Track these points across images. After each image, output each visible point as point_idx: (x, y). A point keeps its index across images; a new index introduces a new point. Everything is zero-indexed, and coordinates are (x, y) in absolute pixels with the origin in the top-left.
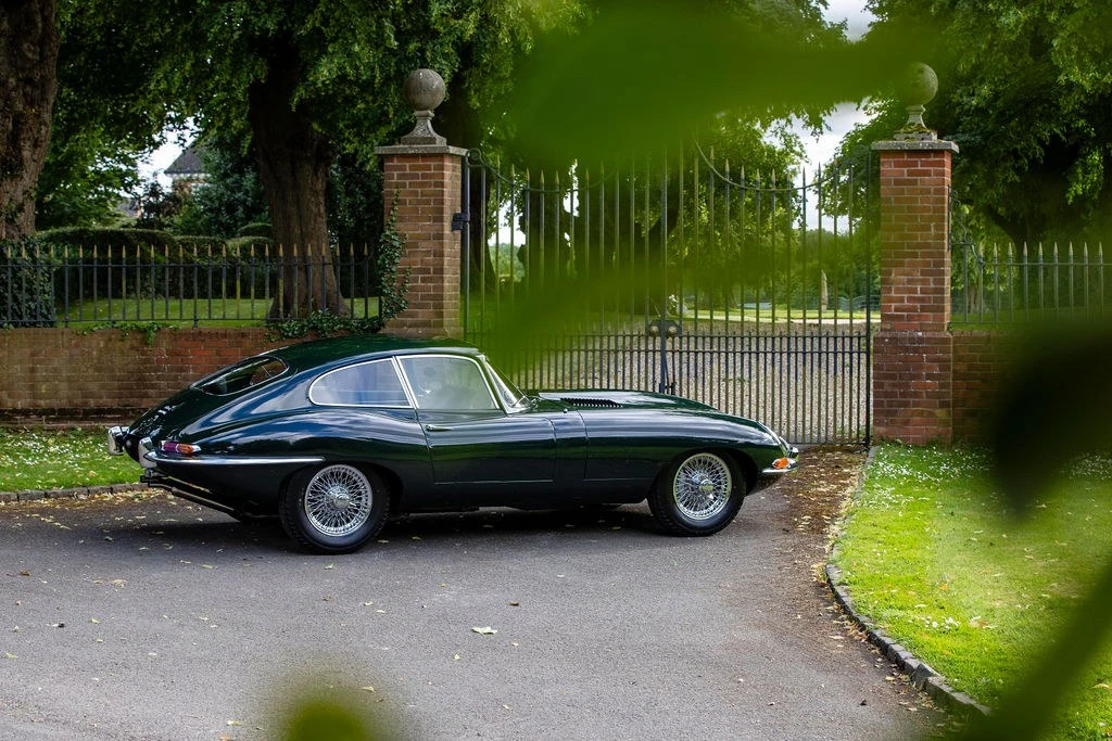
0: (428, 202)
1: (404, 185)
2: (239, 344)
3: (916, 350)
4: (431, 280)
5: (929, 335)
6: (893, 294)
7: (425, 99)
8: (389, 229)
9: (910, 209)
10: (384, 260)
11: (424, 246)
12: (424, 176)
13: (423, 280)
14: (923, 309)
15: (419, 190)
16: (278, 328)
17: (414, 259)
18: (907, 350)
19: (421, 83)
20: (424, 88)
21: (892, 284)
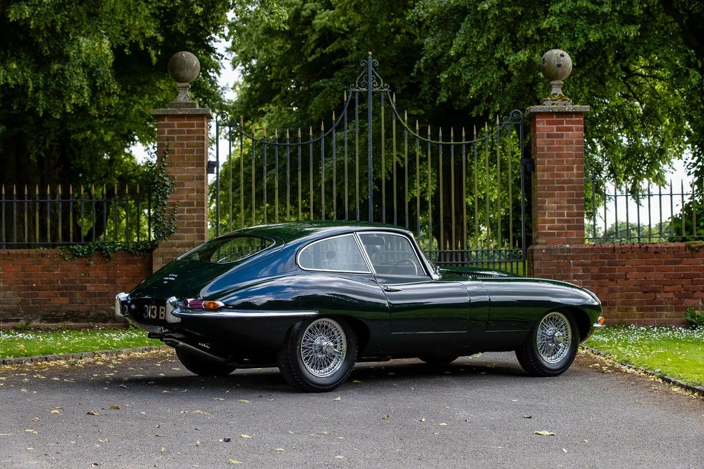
0: (192, 152)
1: (173, 139)
2: (40, 262)
3: (565, 258)
4: (195, 211)
5: (574, 246)
6: (547, 218)
7: (187, 73)
8: (162, 172)
9: (558, 155)
10: (157, 196)
11: (188, 185)
12: (189, 132)
13: (189, 211)
14: (569, 228)
15: (185, 142)
16: (70, 250)
17: (180, 195)
18: (558, 258)
19: (184, 62)
20: (186, 65)
21: (546, 209)
